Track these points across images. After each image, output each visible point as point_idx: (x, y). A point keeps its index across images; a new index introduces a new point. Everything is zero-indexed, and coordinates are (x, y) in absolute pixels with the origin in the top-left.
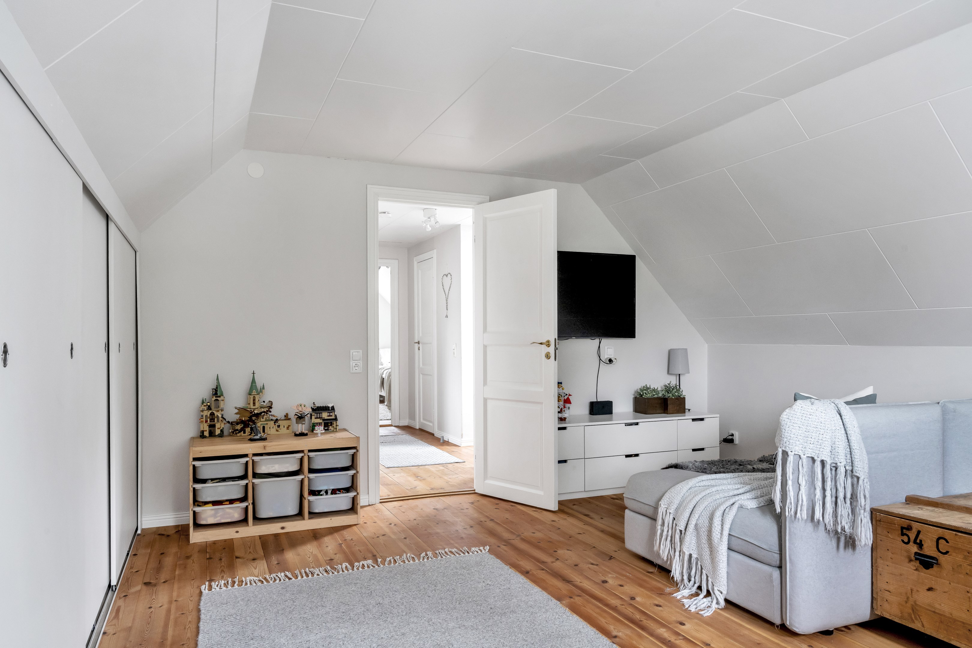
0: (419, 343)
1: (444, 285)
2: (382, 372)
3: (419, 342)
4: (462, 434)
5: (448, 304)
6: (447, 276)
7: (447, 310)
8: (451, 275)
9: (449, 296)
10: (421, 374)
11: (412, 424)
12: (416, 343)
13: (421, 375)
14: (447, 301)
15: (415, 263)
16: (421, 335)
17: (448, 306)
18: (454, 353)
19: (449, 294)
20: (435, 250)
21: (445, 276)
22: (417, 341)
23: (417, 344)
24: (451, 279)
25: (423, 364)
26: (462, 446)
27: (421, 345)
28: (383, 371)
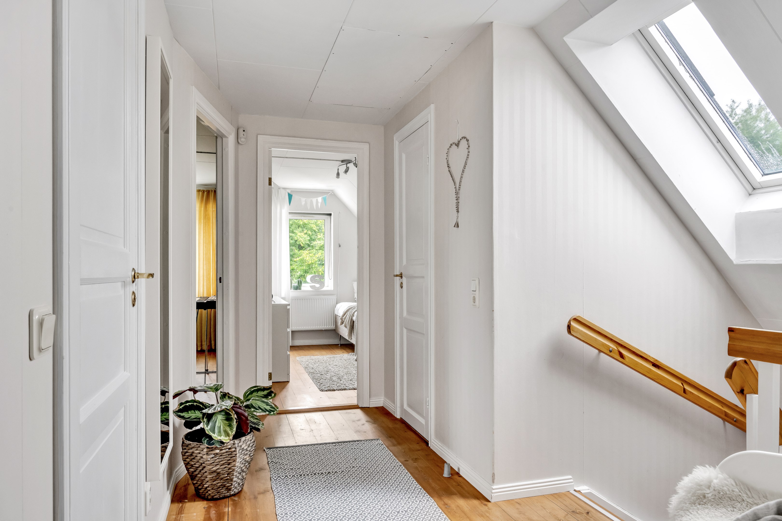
0: (402, 277)
1: (450, 165)
2: (352, 313)
3: (401, 274)
4: (494, 474)
5: (460, 201)
6: (457, 145)
7: (458, 211)
8: (468, 140)
9: (462, 184)
10: (404, 329)
11: (390, 407)
12: (397, 276)
13: (405, 331)
14: (457, 193)
15: (396, 143)
16: (404, 262)
17: (460, 204)
18: (474, 299)
19: (463, 180)
20: (432, 105)
21: (454, 147)
22: (398, 273)
23: (398, 278)
24: (469, 146)
25: (409, 312)
26: (493, 501)
27: (404, 280)
28: (353, 311)
